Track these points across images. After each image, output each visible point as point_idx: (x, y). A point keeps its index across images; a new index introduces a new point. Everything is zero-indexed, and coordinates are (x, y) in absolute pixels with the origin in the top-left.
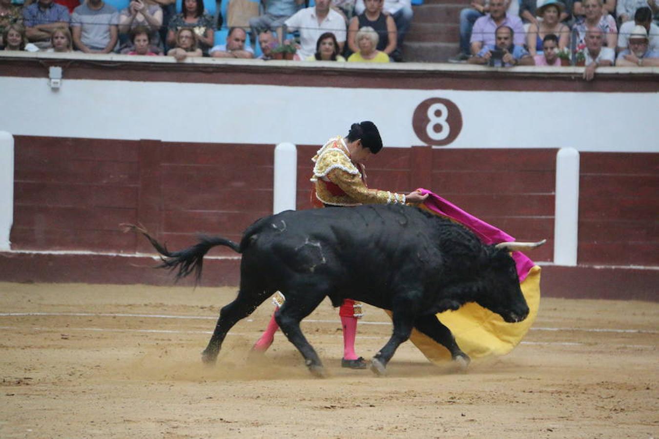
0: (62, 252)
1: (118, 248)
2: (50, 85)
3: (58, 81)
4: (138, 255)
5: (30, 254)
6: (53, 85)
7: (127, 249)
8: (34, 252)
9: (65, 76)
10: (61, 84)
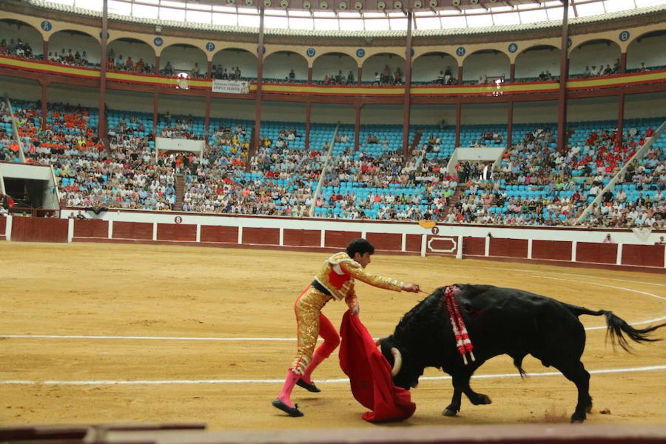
0: (120, 239)
6: (118, 213)
8: (115, 239)
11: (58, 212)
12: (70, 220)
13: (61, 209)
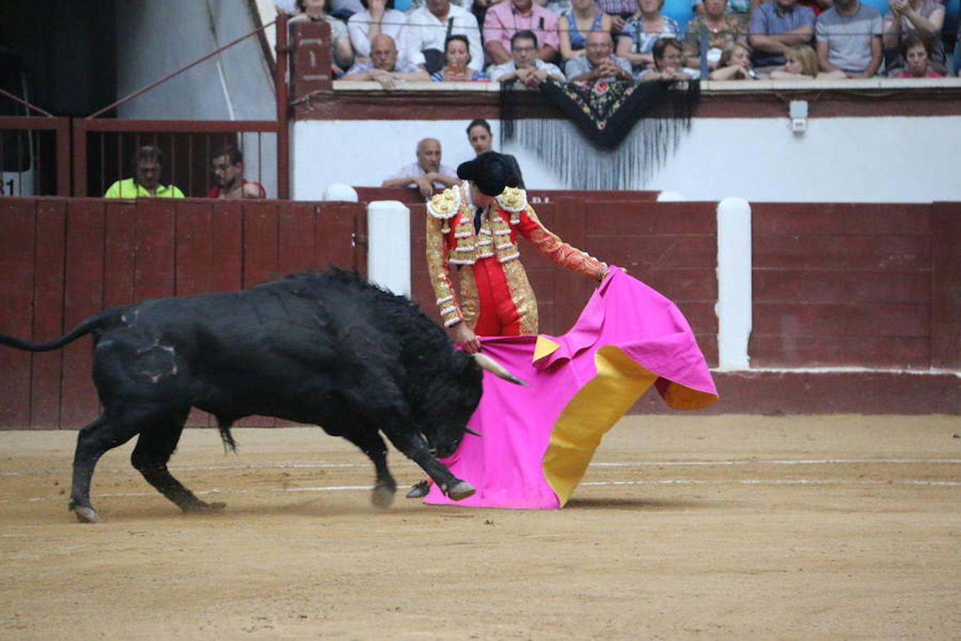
0: (825, 370)
1: (903, 362)
2: (791, 129)
3: (803, 121)
4: (933, 371)
5: (778, 374)
6: (795, 128)
7: (917, 363)
8: (784, 370)
9: (812, 113)
10: (807, 126)
11: (270, 139)
12: (375, 207)
13: (289, 112)
